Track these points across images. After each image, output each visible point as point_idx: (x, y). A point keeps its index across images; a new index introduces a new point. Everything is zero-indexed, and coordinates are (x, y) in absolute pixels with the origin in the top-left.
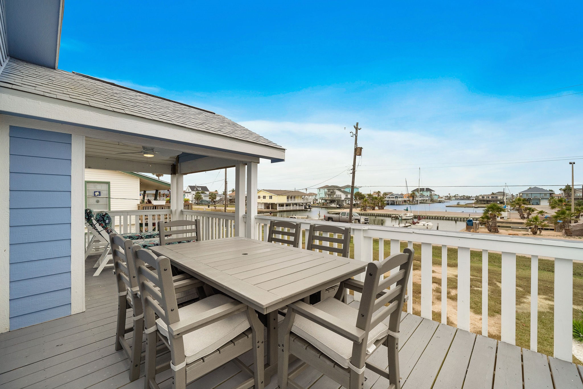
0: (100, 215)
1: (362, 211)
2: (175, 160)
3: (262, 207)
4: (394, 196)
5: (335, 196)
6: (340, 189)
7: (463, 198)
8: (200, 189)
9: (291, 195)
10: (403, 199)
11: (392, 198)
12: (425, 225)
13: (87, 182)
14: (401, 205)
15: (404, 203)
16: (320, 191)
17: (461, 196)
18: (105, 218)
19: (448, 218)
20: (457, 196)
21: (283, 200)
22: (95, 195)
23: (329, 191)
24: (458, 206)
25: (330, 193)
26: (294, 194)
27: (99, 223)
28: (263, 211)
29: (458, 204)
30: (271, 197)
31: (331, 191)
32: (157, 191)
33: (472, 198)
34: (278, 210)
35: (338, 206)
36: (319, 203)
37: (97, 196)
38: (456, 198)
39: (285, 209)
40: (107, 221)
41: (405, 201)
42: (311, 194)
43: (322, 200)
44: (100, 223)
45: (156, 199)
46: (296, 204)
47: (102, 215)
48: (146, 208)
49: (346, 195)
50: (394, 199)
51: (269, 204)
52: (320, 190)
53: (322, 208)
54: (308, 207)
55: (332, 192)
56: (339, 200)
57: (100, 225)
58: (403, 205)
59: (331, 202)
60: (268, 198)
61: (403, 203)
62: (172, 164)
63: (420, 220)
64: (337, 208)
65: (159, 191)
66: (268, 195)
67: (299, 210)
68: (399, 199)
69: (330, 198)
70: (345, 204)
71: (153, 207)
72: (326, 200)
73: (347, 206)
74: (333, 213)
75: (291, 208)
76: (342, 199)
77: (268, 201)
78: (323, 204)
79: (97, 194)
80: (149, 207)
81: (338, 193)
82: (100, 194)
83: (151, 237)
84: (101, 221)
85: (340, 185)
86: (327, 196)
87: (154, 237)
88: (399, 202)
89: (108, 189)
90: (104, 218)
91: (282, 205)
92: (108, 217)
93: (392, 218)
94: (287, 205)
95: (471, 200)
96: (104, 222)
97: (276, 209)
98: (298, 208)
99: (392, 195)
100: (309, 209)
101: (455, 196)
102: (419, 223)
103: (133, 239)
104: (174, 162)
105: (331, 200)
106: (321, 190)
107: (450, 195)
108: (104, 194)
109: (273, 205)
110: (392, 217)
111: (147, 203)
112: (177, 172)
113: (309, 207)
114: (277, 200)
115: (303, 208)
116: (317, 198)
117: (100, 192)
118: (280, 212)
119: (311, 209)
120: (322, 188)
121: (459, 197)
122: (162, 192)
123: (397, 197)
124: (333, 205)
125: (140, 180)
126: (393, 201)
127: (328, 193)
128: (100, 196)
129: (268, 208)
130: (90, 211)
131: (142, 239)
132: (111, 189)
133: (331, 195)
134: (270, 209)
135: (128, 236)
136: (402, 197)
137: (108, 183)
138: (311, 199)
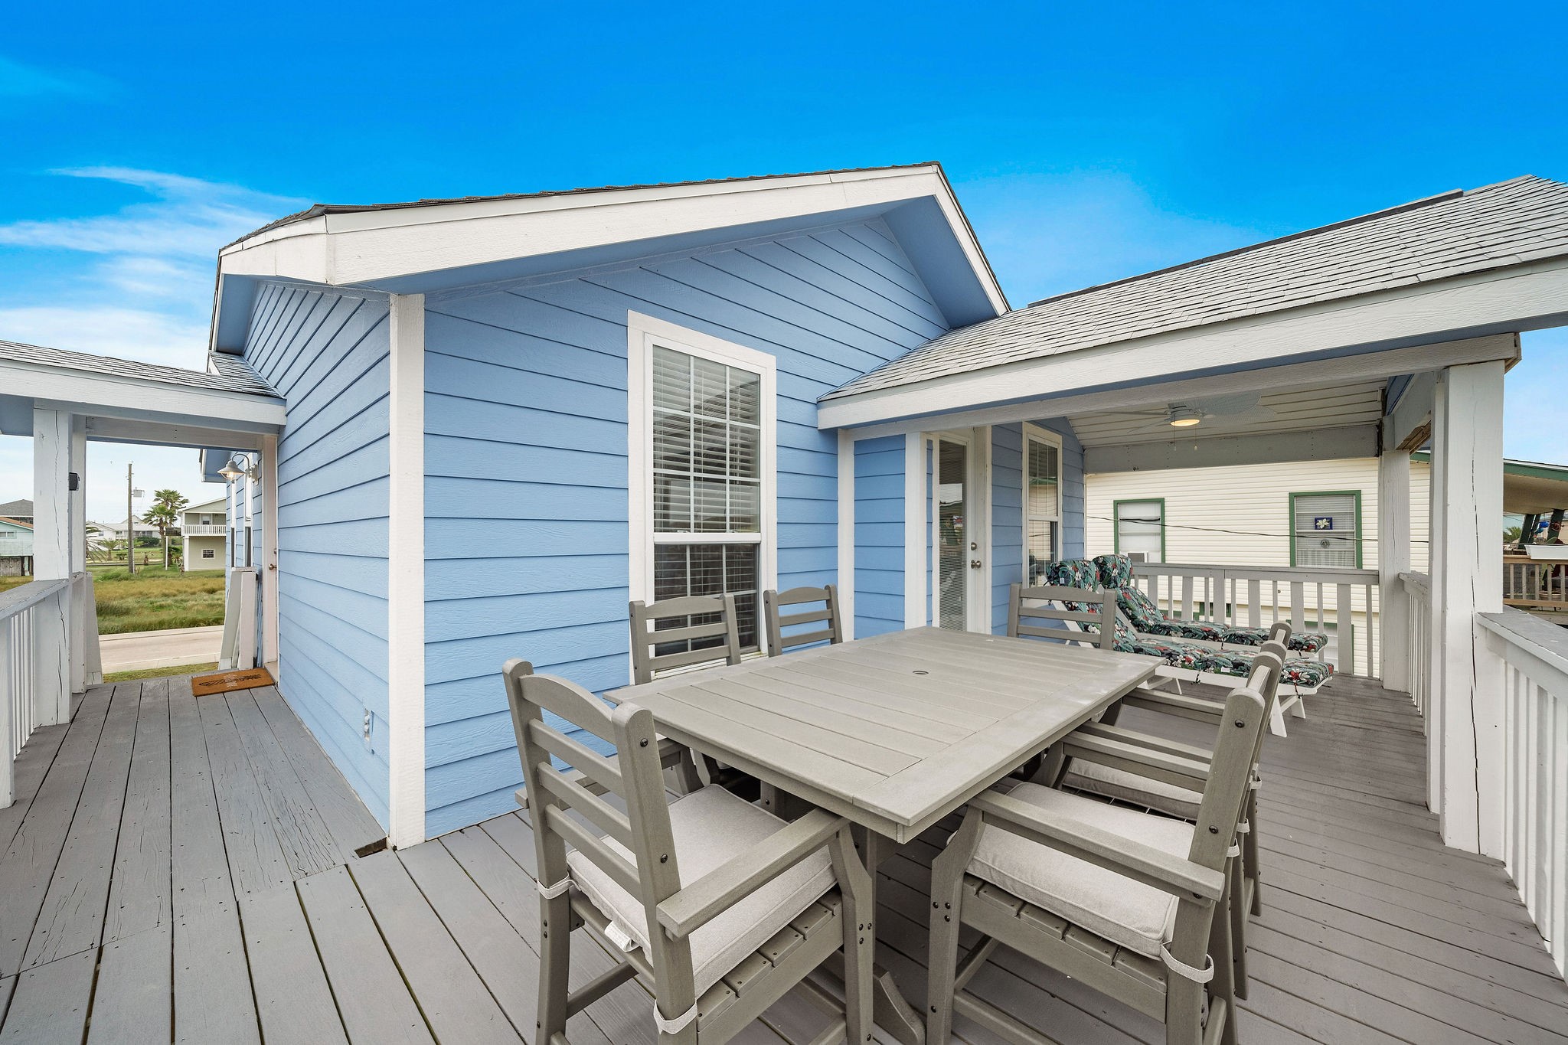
13: (1294, 497)
22: (1316, 526)
37: (1324, 529)
48: (1509, 568)
62: (1377, 423)
79: (1322, 523)
82: (1331, 525)
89: (1354, 511)
108: (1344, 526)
117: (1330, 520)
128: (1331, 528)
132: (1363, 509)
137: (1355, 496)
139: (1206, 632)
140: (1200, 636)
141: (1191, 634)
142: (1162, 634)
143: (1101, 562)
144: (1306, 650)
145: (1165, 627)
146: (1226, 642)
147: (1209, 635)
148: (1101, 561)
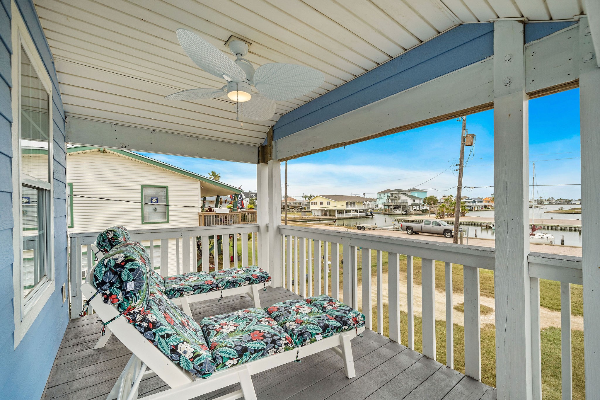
0: (106, 266)
1: (438, 218)
2: (265, 136)
3: (319, 214)
4: (472, 201)
5: (400, 201)
6: (406, 193)
7: (561, 201)
8: (254, 196)
9: (351, 200)
10: (483, 204)
11: (468, 202)
12: (544, 238)
13: (143, 187)
14: (480, 211)
15: (484, 209)
16: (380, 196)
17: (558, 200)
18: (125, 275)
19: (564, 228)
20: (551, 199)
21: (342, 206)
23: (392, 196)
24: (561, 211)
25: (393, 198)
26: (354, 200)
27: (104, 294)
28: (321, 219)
29: (561, 209)
30: (328, 203)
31: (395, 195)
32: (218, 197)
33: (572, 202)
34: (337, 217)
35: (404, 213)
36: (380, 209)
38: (550, 202)
39: (344, 216)
40: (130, 286)
41: (485, 206)
42: (370, 200)
43: (384, 206)
44: (108, 292)
45: (217, 206)
46: (356, 211)
47: (113, 263)
49: (413, 200)
50: (471, 204)
51: (327, 211)
52: (380, 194)
53: (384, 214)
54: (369, 214)
55: (396, 197)
56: (405, 205)
57: (106, 301)
58: (483, 211)
59: (395, 208)
60: (325, 204)
61: (482, 208)
62: (259, 145)
63: (535, 231)
64: (403, 214)
65: (220, 197)
66: (325, 201)
67: (360, 218)
68: (478, 204)
69: (394, 203)
70: (412, 210)
71: (216, 216)
72: (389, 206)
73: (414, 212)
74: (402, 220)
75: (352, 214)
76: (408, 205)
77: (325, 206)
78: (386, 210)
80: (212, 216)
81: (403, 197)
83: (235, 285)
84: (112, 284)
85: (405, 189)
86: (390, 201)
87: (240, 285)
88: (478, 207)
89: (166, 195)
90: (120, 274)
91: (340, 212)
92: (132, 270)
93: (482, 228)
94: (347, 211)
95: (571, 204)
96: (119, 288)
97: (334, 216)
98: (358, 215)
99: (469, 199)
100: (371, 215)
101: (548, 200)
102: (534, 235)
103: (201, 291)
104: (262, 141)
105: (395, 206)
106: (382, 195)
107: (542, 199)
108: (162, 201)
109: (331, 212)
110: (483, 226)
111: (207, 211)
112: (269, 157)
113: (371, 213)
114: (335, 206)
115: (364, 215)
116: (377, 203)
118: (340, 219)
119: (373, 216)
120: (383, 192)
121: (554, 201)
122: (224, 198)
123: (475, 202)
124: (398, 212)
125: (201, 183)
126: (470, 206)
127: (391, 198)
128: (157, 203)
129: (325, 215)
130: (114, 235)
131: (219, 290)
132: (169, 195)
133: (394, 200)
134: (327, 216)
135: (191, 286)
136: (481, 202)
137: (166, 187)
138: (371, 205)
139: (210, 285)
140: (207, 289)
141: (199, 290)
142: (176, 297)
143: (110, 237)
144: (267, 281)
145: (179, 290)
146: (224, 289)
147: (213, 287)
148: (111, 235)
